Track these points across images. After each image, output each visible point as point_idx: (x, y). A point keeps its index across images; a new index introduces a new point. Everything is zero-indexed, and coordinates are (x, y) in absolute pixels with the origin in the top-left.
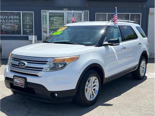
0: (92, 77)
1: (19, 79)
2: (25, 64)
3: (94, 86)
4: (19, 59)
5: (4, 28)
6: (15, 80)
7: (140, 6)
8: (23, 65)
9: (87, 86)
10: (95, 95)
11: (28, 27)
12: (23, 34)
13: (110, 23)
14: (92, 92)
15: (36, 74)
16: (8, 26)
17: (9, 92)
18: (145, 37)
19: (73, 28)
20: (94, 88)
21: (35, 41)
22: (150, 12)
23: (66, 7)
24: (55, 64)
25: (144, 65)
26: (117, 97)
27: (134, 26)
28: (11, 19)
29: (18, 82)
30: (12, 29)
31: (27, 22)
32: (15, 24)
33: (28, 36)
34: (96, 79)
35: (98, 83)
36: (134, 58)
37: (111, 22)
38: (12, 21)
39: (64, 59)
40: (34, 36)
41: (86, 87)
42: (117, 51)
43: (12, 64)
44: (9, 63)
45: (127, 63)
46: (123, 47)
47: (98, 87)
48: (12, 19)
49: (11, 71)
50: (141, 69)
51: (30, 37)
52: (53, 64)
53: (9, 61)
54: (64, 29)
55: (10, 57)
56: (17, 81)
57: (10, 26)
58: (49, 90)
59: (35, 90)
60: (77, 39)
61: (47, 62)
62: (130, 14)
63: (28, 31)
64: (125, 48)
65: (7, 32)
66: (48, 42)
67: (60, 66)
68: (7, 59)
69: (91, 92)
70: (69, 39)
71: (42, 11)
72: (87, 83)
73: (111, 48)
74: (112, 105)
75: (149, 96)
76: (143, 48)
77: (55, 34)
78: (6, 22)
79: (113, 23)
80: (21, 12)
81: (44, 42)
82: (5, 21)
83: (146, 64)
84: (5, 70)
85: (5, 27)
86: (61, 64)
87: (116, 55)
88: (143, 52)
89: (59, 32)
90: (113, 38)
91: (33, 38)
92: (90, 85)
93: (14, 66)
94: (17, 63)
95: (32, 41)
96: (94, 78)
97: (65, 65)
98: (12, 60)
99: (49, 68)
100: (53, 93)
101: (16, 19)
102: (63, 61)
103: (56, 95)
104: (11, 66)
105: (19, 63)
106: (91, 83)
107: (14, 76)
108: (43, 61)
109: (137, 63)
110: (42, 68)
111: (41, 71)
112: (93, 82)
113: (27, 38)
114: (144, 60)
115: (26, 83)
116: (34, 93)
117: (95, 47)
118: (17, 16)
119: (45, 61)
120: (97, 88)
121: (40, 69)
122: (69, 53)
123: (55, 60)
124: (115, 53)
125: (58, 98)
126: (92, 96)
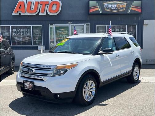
0: (89, 81)
1: (28, 83)
2: (33, 71)
3: (91, 89)
4: (28, 67)
5: (16, 40)
6: (25, 84)
7: (135, 18)
8: (31, 71)
9: (85, 88)
10: (92, 97)
11: (37, 38)
12: (33, 45)
13: (105, 35)
14: (90, 94)
15: (42, 79)
16: (21, 38)
17: (20, 95)
18: (138, 46)
19: (74, 40)
20: (91, 90)
21: (44, 50)
22: (145, 24)
23: (70, 21)
24: (57, 70)
25: (137, 71)
26: (112, 98)
27: (128, 36)
28: (22, 32)
29: (28, 85)
30: (24, 40)
31: (36, 34)
32: (26, 36)
33: (37, 46)
34: (92, 83)
35: (95, 86)
36: (127, 64)
37: (107, 34)
38: (24, 34)
39: (65, 66)
40: (42, 46)
41: (84, 90)
42: (111, 59)
43: (22, 71)
44: (20, 70)
45: (120, 69)
46: (117, 55)
47: (95, 89)
48: (24, 32)
49: (22, 76)
50: (135, 74)
51: (39, 47)
52: (56, 70)
53: (20, 69)
54: (66, 40)
55: (21, 65)
56: (26, 85)
57: (22, 38)
58: (53, 92)
59: (41, 92)
60: (78, 49)
61: (51, 68)
62: (127, 25)
63: (38, 42)
64: (119, 56)
65: (19, 43)
66: (53, 52)
67: (62, 72)
68: (19, 67)
69: (88, 93)
70: (72, 49)
71: (49, 24)
72: (85, 86)
73: (106, 56)
74: (107, 105)
75: (140, 97)
76: (135, 56)
77: (59, 45)
78: (18, 35)
79: (108, 35)
80: (31, 26)
81: (50, 52)
82: (18, 33)
83: (140, 69)
84: (17, 76)
85: (18, 39)
86: (62, 70)
87: (110, 62)
88: (136, 59)
89: (62, 43)
90: (108, 48)
91: (42, 48)
92: (87, 88)
93: (24, 72)
94: (26, 70)
95: (41, 50)
96: (91, 82)
97: (66, 71)
98: (23, 67)
99: (53, 74)
100: (56, 95)
101: (27, 32)
102: (64, 68)
103: (59, 96)
104: (22, 72)
105: (28, 70)
106: (89, 86)
107: (24, 81)
108: (47, 68)
109: (131, 68)
110: (47, 74)
111: (46, 76)
112: (90, 85)
113: (36, 48)
114: (137, 66)
115: (34, 86)
116: (40, 95)
117: (91, 56)
118: (27, 29)
119: (49, 67)
120: (94, 91)
121: (45, 75)
122: (70, 61)
123: (58, 67)
124: (110, 60)
125: (60, 99)
126: (89, 97)
